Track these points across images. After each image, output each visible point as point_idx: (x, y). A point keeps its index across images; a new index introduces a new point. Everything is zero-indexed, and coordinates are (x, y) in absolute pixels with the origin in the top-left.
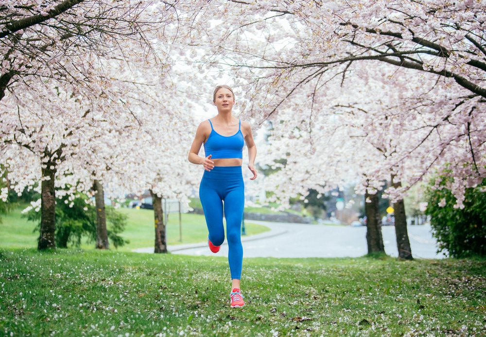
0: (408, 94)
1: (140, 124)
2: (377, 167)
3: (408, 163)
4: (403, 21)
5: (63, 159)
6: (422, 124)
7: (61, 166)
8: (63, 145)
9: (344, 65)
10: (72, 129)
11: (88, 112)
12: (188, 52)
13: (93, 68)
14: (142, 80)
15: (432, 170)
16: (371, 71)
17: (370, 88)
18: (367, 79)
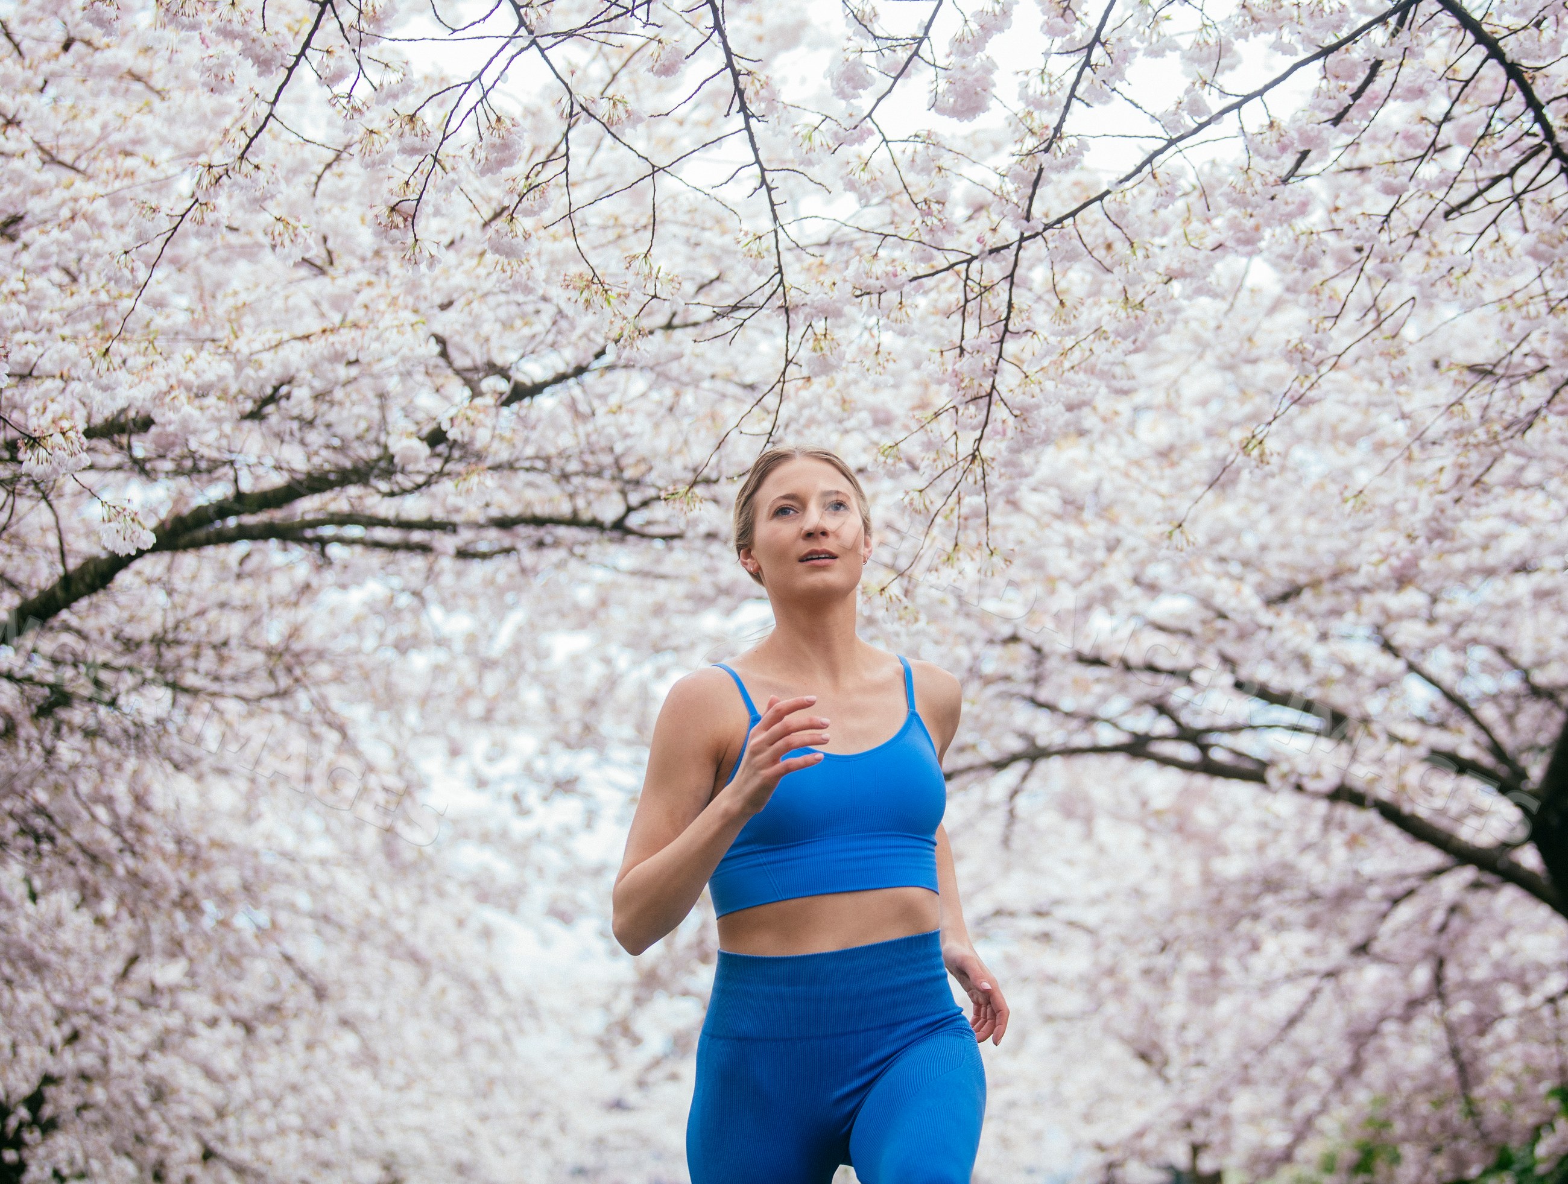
0: (1232, 867)
1: (320, 993)
2: (1137, 1117)
3: (1243, 1102)
4: (1197, 629)
5: (49, 1127)
6: (1282, 967)
7: (41, 1151)
8: (48, 1079)
9: (1010, 776)
10: (80, 1021)
11: (133, 960)
12: (479, 744)
13: (148, 809)
14: (323, 847)
15: (1326, 1123)
16: (1100, 794)
17: (1101, 850)
18: (1088, 820)
